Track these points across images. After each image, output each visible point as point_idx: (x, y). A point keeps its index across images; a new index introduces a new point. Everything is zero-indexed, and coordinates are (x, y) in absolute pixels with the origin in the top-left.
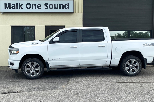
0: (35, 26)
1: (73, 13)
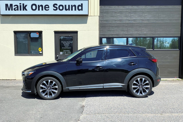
0: (42, 31)
1: (87, 15)
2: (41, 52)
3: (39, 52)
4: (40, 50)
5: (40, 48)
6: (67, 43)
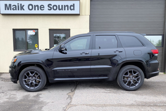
0: (38, 29)
1: (79, 15)
2: (37, 48)
3: (35, 48)
4: (36, 47)
5: (36, 45)
6: (60, 40)
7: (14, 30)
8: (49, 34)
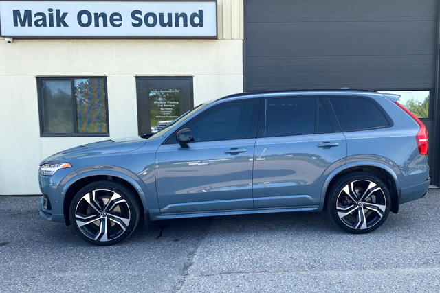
6: (167, 104)
7: (41, 81)
8: (137, 90)
